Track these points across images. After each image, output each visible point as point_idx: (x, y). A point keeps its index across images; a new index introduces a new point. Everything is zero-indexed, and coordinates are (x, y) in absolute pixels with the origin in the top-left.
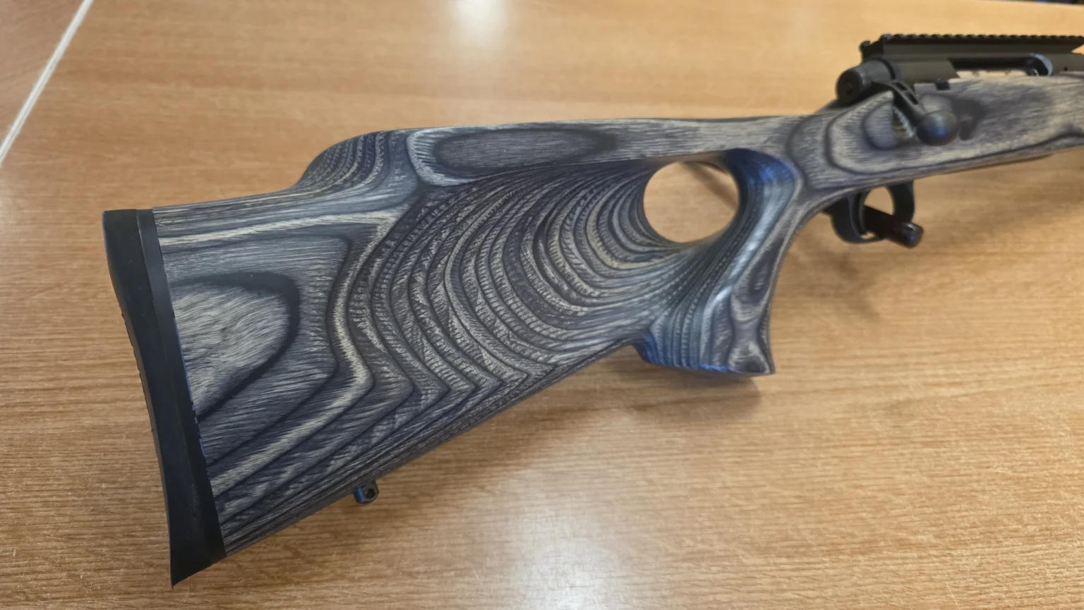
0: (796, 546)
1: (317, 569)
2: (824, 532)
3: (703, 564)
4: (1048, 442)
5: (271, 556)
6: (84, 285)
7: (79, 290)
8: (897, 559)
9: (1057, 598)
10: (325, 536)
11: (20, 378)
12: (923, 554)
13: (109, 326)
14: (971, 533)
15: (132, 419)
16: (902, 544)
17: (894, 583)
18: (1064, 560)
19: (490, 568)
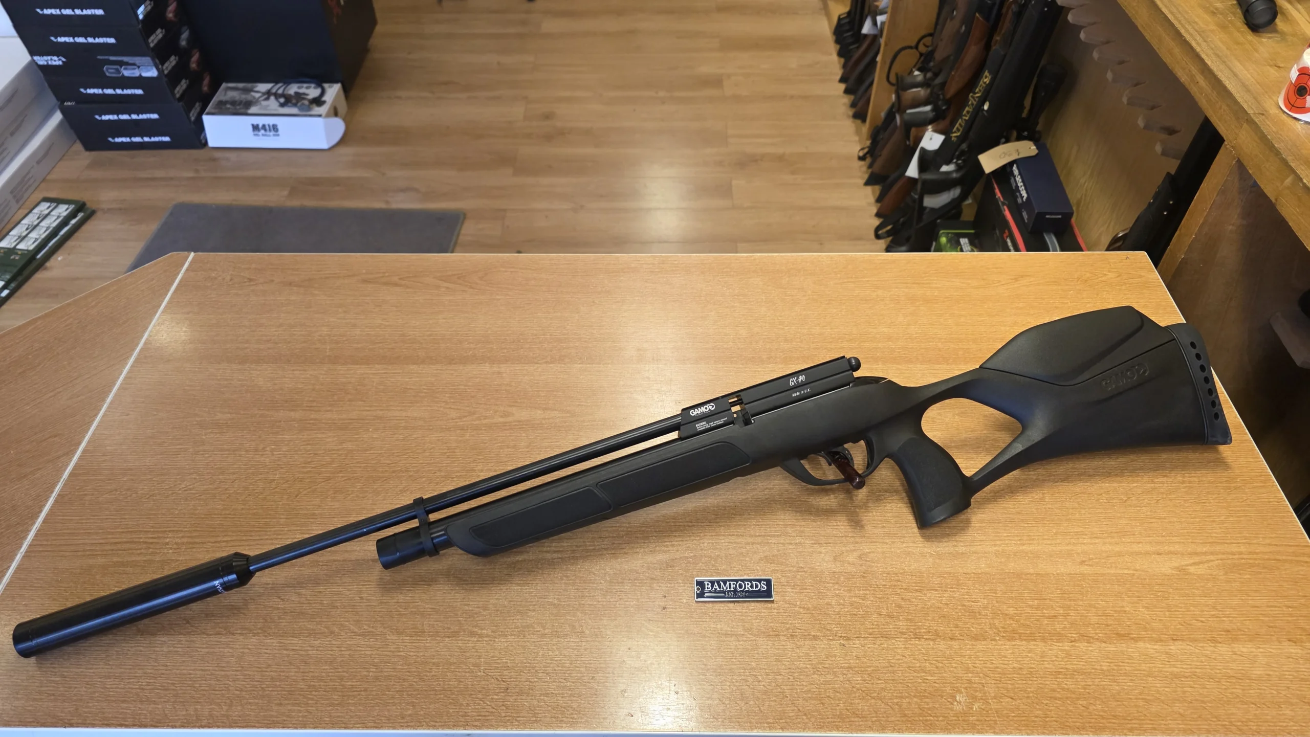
0: (417, 632)
1: (195, 629)
2: (435, 626)
3: (367, 638)
4: (590, 586)
5: (177, 622)
6: (128, 490)
7: (124, 493)
8: (465, 641)
9: (537, 665)
10: (203, 615)
11: (91, 538)
12: (480, 639)
13: (135, 512)
14: (513, 631)
15: (134, 559)
16: (473, 634)
17: (456, 652)
18: (554, 647)
19: (269, 634)
